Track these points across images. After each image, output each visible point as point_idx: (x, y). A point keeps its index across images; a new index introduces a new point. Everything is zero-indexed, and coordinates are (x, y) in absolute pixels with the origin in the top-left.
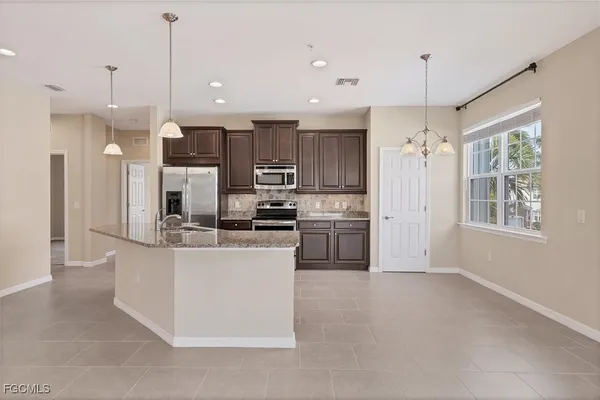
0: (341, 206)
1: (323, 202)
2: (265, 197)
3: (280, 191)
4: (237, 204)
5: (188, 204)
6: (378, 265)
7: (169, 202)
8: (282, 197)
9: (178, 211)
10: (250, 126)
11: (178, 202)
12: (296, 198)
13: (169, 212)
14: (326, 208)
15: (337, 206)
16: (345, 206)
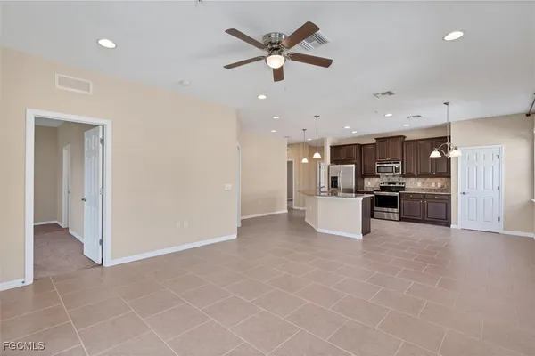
0: (436, 185)
1: (423, 183)
2: (385, 180)
3: (394, 176)
4: (369, 184)
5: (340, 182)
6: (457, 224)
7: (332, 182)
8: (396, 179)
9: (336, 186)
10: (375, 141)
11: (336, 182)
12: (404, 180)
13: (332, 186)
14: (426, 186)
15: (433, 185)
16: (439, 185)
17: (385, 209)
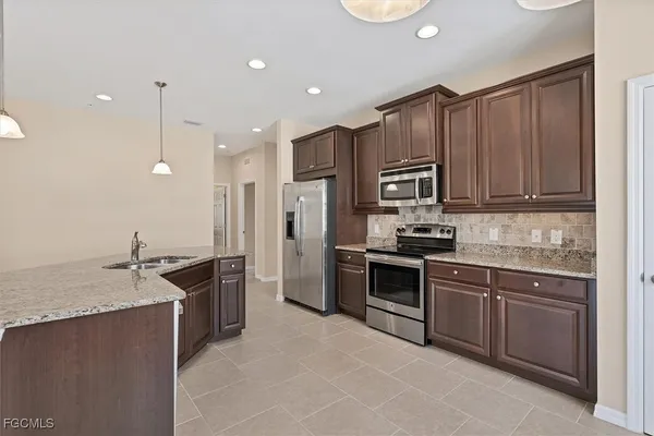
0: (546, 236)
1: (505, 228)
5: (299, 225)
14: (513, 240)
15: (536, 238)
16: (557, 238)
17: (391, 306)
